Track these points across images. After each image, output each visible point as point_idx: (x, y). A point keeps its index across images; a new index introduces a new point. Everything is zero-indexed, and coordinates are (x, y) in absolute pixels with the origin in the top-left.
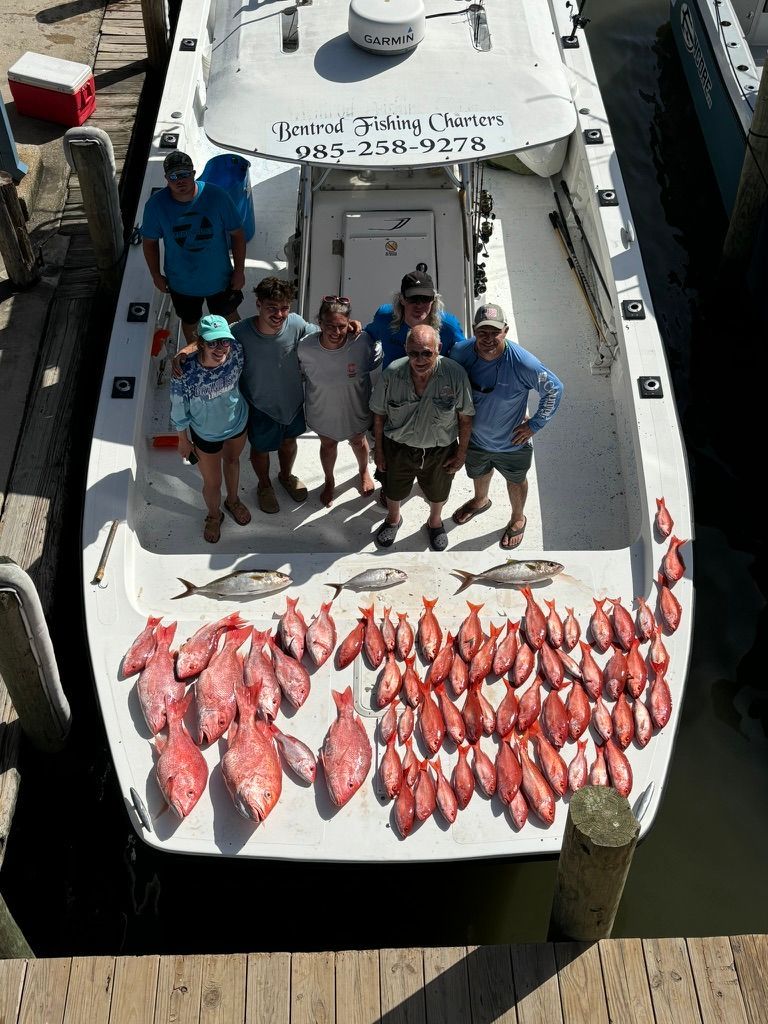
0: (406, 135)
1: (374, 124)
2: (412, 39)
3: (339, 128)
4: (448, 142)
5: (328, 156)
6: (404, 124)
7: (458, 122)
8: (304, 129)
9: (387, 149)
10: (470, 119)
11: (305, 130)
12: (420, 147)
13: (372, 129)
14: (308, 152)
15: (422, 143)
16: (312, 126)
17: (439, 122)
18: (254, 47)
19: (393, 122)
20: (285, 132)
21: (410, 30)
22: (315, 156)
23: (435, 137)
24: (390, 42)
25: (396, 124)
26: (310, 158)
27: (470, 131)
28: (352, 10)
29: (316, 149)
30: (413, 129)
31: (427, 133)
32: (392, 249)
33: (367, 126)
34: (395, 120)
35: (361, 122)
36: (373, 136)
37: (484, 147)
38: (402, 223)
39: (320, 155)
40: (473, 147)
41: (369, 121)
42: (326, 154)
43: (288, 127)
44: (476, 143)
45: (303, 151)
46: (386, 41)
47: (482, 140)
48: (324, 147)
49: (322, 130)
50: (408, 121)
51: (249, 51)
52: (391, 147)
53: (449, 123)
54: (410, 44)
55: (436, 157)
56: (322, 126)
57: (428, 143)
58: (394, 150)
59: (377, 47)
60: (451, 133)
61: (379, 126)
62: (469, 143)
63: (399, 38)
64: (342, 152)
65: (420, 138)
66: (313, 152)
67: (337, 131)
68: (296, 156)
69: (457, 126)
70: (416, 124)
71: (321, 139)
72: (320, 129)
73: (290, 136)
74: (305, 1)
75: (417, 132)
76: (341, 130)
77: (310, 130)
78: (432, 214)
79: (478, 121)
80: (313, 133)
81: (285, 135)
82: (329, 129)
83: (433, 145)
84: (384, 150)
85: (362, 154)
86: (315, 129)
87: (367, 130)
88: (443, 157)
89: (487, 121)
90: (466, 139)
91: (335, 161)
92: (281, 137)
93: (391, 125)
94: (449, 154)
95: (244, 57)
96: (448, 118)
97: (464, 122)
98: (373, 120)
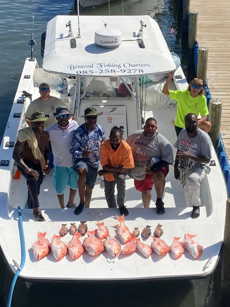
0: (116, 69)
1: (104, 66)
2: (117, 43)
3: (91, 66)
6: (114, 66)
7: (134, 65)
9: (109, 72)
10: (138, 65)
11: (79, 67)
12: (120, 71)
14: (81, 72)
15: (121, 70)
16: (82, 66)
17: (127, 65)
18: (61, 48)
19: (111, 65)
21: (116, 39)
22: (83, 73)
23: (126, 69)
24: (109, 43)
26: (81, 74)
27: (138, 68)
28: (96, 34)
29: (83, 72)
30: (118, 67)
31: (123, 68)
32: (110, 120)
33: (101, 66)
35: (99, 65)
36: (103, 68)
37: (143, 72)
38: (114, 110)
39: (84, 73)
40: (139, 72)
42: (87, 73)
43: (73, 66)
44: (140, 71)
45: (79, 72)
46: (108, 42)
47: (142, 70)
48: (86, 71)
50: (116, 65)
51: (59, 48)
53: (131, 65)
54: (117, 44)
55: (126, 74)
56: (86, 66)
57: (124, 71)
58: (111, 72)
59: (105, 45)
60: (131, 68)
61: (106, 66)
62: (138, 71)
63: (113, 42)
64: (93, 72)
65: (121, 69)
66: (82, 72)
67: (91, 67)
68: (76, 74)
69: (133, 66)
70: (119, 66)
71: (85, 69)
72: (85, 67)
73: (74, 68)
74: (78, 37)
75: (119, 67)
76: (92, 67)
77: (81, 67)
78: (125, 107)
79: (141, 65)
80: (82, 68)
81: (72, 68)
82: (88, 67)
83: (125, 71)
84: (108, 72)
85: (100, 73)
86: (83, 67)
87: (101, 67)
88: (129, 74)
89: (144, 65)
90: (136, 70)
91: (90, 75)
92: (71, 69)
93: (110, 66)
94: (131, 73)
95: (57, 50)
96: (130, 64)
97: (136, 66)
98: (104, 64)
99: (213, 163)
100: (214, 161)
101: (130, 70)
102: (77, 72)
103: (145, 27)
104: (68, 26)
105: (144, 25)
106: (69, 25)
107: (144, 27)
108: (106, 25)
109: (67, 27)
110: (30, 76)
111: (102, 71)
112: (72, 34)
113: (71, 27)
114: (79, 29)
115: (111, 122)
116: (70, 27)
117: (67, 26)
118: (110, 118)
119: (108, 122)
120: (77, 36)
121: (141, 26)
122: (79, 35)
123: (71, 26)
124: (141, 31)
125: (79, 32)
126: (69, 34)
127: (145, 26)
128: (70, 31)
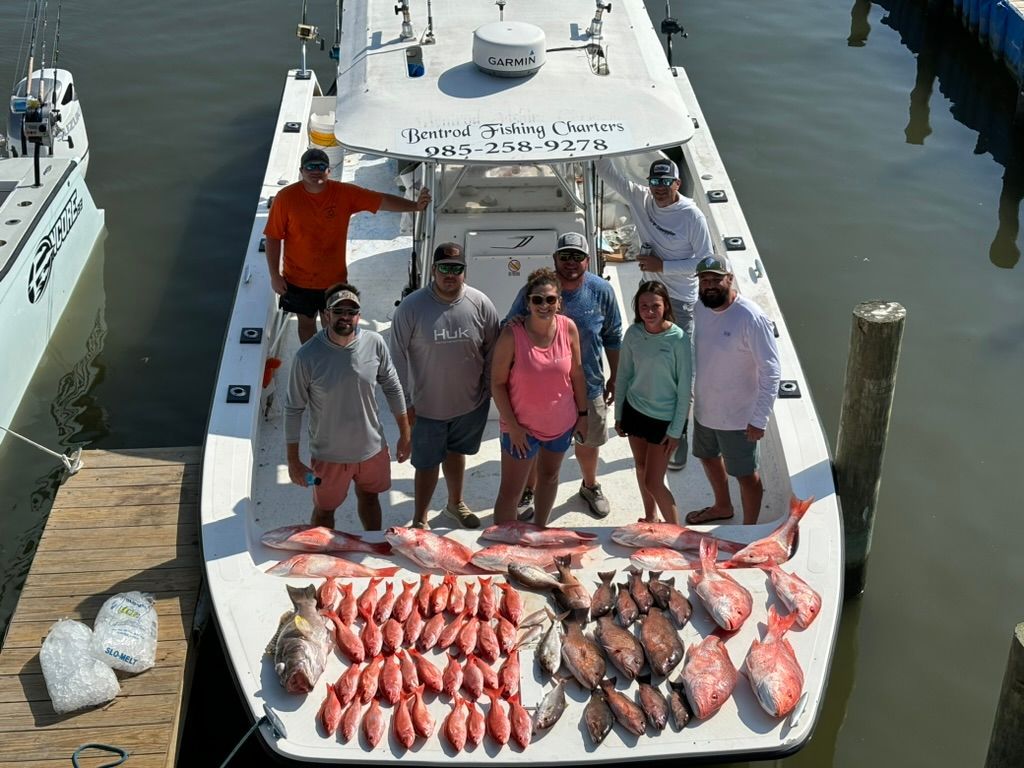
0: (533, 139)
1: (500, 130)
2: (534, 61)
3: (466, 132)
5: (457, 154)
6: (528, 129)
7: (581, 128)
9: (513, 149)
10: (592, 126)
11: (433, 135)
12: (545, 147)
13: (498, 133)
14: (437, 151)
15: (547, 144)
16: (440, 131)
17: (562, 128)
18: (381, 75)
19: (518, 128)
20: (413, 136)
21: (532, 53)
22: (444, 154)
23: (559, 139)
24: (513, 64)
25: (521, 129)
26: (439, 156)
27: (593, 135)
28: (476, 37)
29: (444, 148)
30: (537, 133)
31: (550, 136)
32: (516, 269)
33: (493, 131)
34: (520, 127)
35: (487, 128)
36: (499, 138)
37: (606, 147)
38: (525, 241)
39: (447, 153)
40: (596, 147)
41: (495, 128)
42: (454, 153)
43: (417, 132)
44: (599, 144)
45: (432, 151)
46: (509, 62)
47: (604, 142)
48: (453, 148)
49: (450, 135)
50: (532, 127)
51: (376, 77)
52: (517, 147)
53: (572, 128)
54: (532, 66)
55: (559, 154)
56: (450, 131)
57: (553, 144)
58: (520, 149)
59: (500, 68)
60: (574, 136)
61: (505, 131)
62: (592, 145)
63: (522, 60)
64: (469, 151)
65: (545, 140)
66: (441, 151)
67: (464, 135)
68: (426, 155)
69: (579, 131)
70: (540, 129)
71: (449, 141)
72: (448, 134)
73: (419, 139)
74: (428, 42)
75: (541, 135)
76: (468, 134)
77: (438, 134)
78: (555, 233)
79: (599, 128)
80: (441, 137)
81: (415, 139)
82: (457, 133)
83: (557, 145)
84: (510, 149)
85: (489, 152)
86: (443, 134)
87: (493, 134)
88: (567, 155)
89: (608, 128)
90: (588, 141)
91: (463, 158)
92: (411, 140)
93: (516, 130)
94: (572, 152)
95: (372, 82)
96: (571, 124)
97: (586, 128)
98: (499, 127)
99: (794, 388)
100: (795, 382)
101: (571, 143)
102: (427, 150)
103: (609, 11)
104: (400, 10)
105: (606, 5)
106: (404, 9)
107: (605, 11)
108: (501, 8)
109: (397, 13)
110: (300, 124)
111: (495, 145)
112: (411, 33)
113: (408, 14)
114: (430, 19)
115: (518, 274)
116: (406, 14)
117: (397, 10)
118: (514, 263)
119: (510, 274)
120: (425, 38)
121: (596, 9)
122: (430, 34)
123: (409, 11)
124: (596, 21)
125: (430, 28)
126: (404, 32)
127: (609, 8)
128: (406, 23)
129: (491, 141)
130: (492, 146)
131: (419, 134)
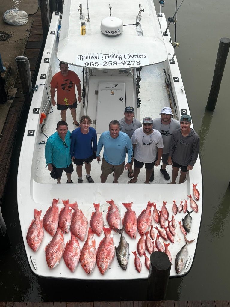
0: (117, 60)
1: (108, 57)
2: (119, 32)
4: (130, 62)
5: (94, 66)
8: (87, 58)
9: (112, 64)
10: (136, 55)
13: (107, 58)
15: (122, 62)
16: (89, 57)
17: (127, 56)
19: (113, 56)
21: (119, 29)
22: (90, 65)
23: (126, 61)
24: (113, 33)
25: (114, 56)
26: (89, 66)
27: (136, 59)
28: (101, 24)
29: (90, 63)
31: (123, 59)
32: (112, 93)
33: (106, 57)
34: (114, 55)
35: (104, 56)
36: (108, 60)
37: (140, 64)
38: (116, 86)
39: (92, 65)
40: (137, 64)
41: (106, 56)
45: (87, 64)
46: (111, 32)
47: (140, 62)
48: (93, 63)
50: (118, 56)
51: (71, 34)
55: (126, 66)
56: (92, 57)
58: (114, 64)
59: (109, 34)
60: (131, 59)
63: (116, 32)
64: (98, 64)
67: (97, 58)
68: (85, 65)
69: (132, 57)
70: (120, 57)
71: (92, 60)
73: (83, 60)
74: (88, 21)
75: (120, 59)
78: (124, 84)
79: (138, 57)
80: (90, 59)
82: (95, 58)
83: (125, 63)
84: (110, 64)
85: (104, 65)
88: (128, 67)
89: (141, 56)
90: (135, 61)
91: (96, 67)
92: (80, 60)
94: (130, 65)
95: (70, 36)
96: (130, 55)
97: (134, 56)
98: (107, 55)
103: (143, 12)
104: (79, 10)
105: (142, 10)
108: (110, 9)
110: (55, 32)
112: (83, 17)
114: (88, 14)
116: (81, 11)
119: (111, 95)
121: (139, 11)
122: (88, 18)
124: (140, 14)
125: (88, 16)
126: (80, 17)
128: (81, 14)
129: (105, 61)
130: (105, 63)
131: (83, 58)
